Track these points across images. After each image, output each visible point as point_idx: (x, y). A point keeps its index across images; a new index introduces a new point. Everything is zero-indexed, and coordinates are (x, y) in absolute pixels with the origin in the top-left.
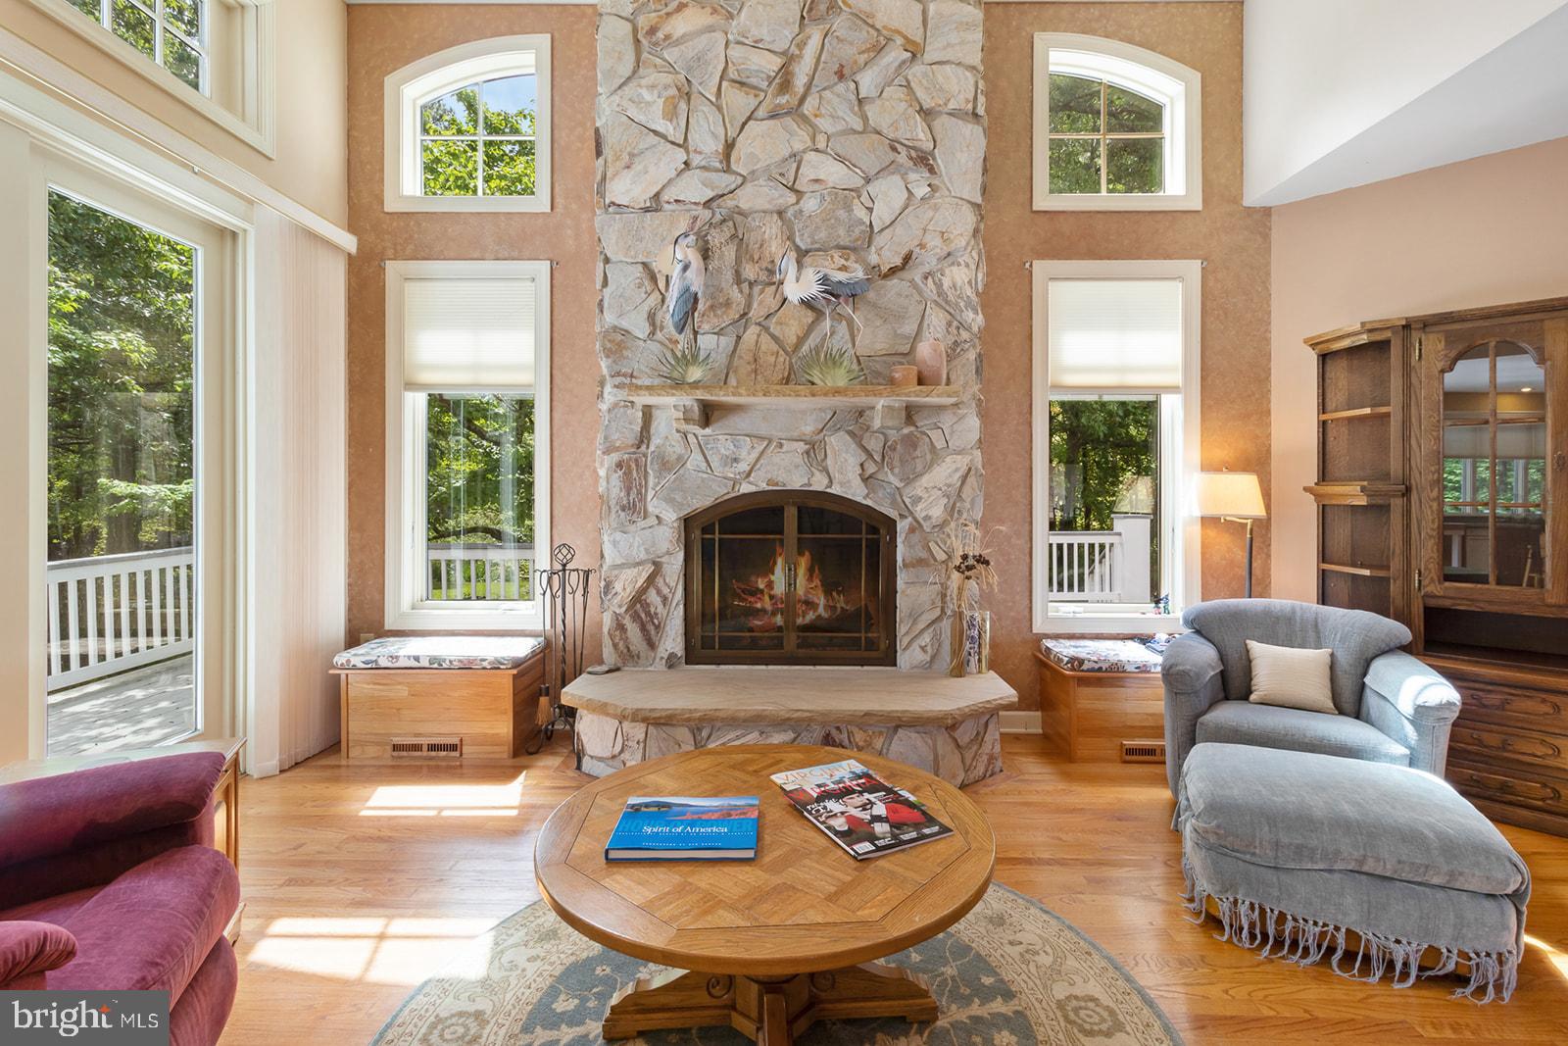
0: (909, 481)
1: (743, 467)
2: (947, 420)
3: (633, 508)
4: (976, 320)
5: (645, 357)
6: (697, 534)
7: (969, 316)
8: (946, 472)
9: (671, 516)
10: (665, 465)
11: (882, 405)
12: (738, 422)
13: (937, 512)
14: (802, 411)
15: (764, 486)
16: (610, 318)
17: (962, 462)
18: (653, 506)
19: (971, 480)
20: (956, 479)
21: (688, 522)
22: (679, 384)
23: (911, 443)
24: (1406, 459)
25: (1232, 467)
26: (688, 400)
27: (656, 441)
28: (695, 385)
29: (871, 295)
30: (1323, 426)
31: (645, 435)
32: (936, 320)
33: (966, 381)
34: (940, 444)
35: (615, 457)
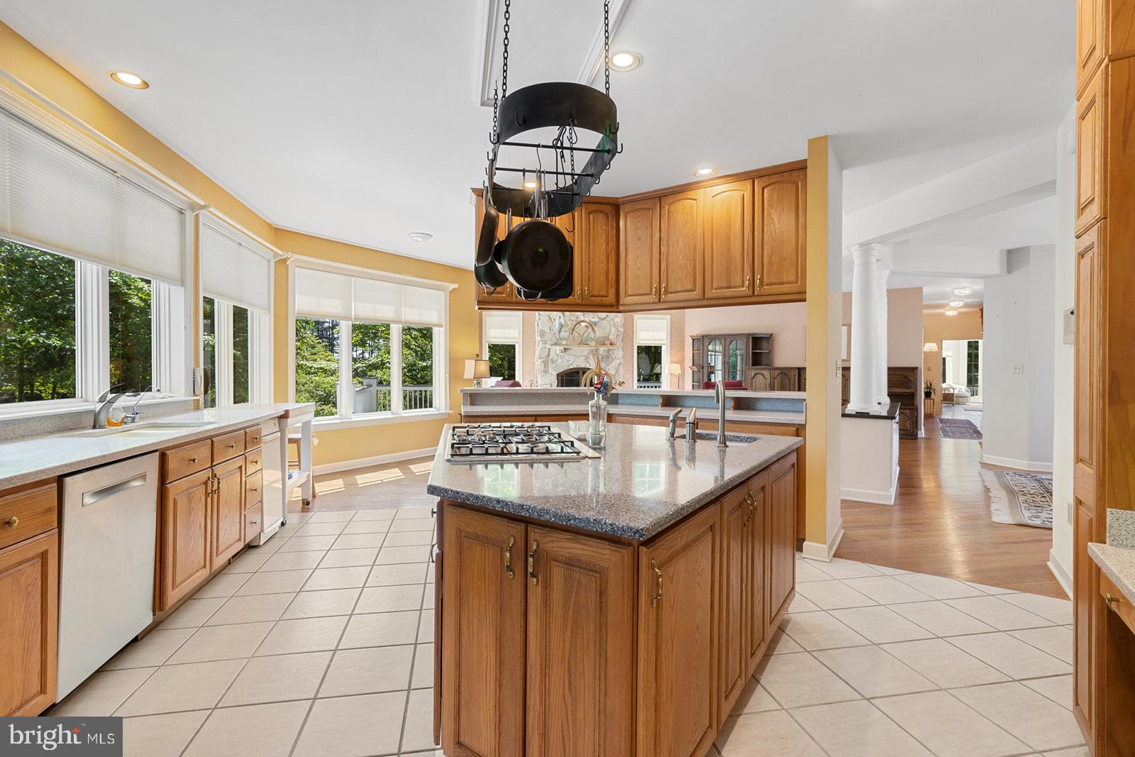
0: (607, 365)
1: (571, 362)
2: (615, 352)
3: (546, 372)
4: (622, 330)
5: (548, 337)
6: (560, 378)
7: (620, 329)
8: (615, 364)
9: (555, 374)
10: (553, 362)
11: (602, 350)
12: (570, 351)
13: (613, 373)
14: (585, 350)
15: (575, 366)
16: (540, 328)
17: (619, 361)
18: (550, 370)
19: (621, 365)
20: (617, 365)
21: (558, 375)
22: (560, 345)
23: (608, 357)
24: (703, 361)
25: (675, 363)
26: (562, 348)
27: (551, 356)
28: (564, 345)
29: (599, 324)
30: (693, 354)
31: (549, 355)
32: (613, 330)
33: (619, 343)
34: (614, 357)
35: (542, 360)
